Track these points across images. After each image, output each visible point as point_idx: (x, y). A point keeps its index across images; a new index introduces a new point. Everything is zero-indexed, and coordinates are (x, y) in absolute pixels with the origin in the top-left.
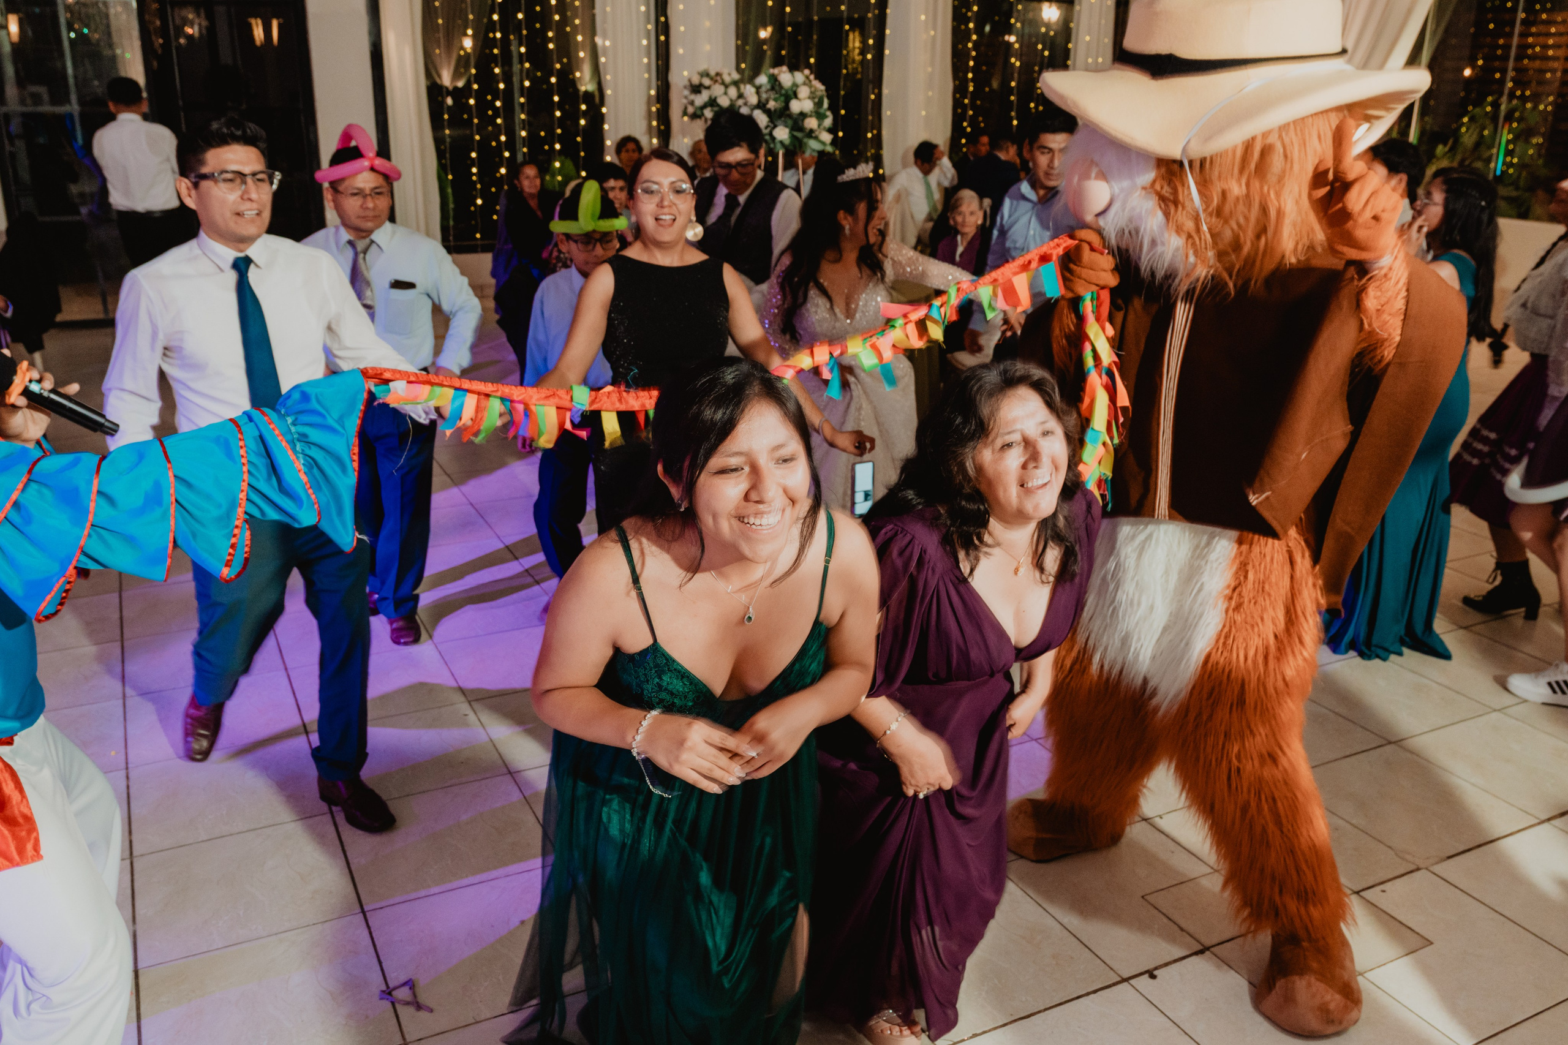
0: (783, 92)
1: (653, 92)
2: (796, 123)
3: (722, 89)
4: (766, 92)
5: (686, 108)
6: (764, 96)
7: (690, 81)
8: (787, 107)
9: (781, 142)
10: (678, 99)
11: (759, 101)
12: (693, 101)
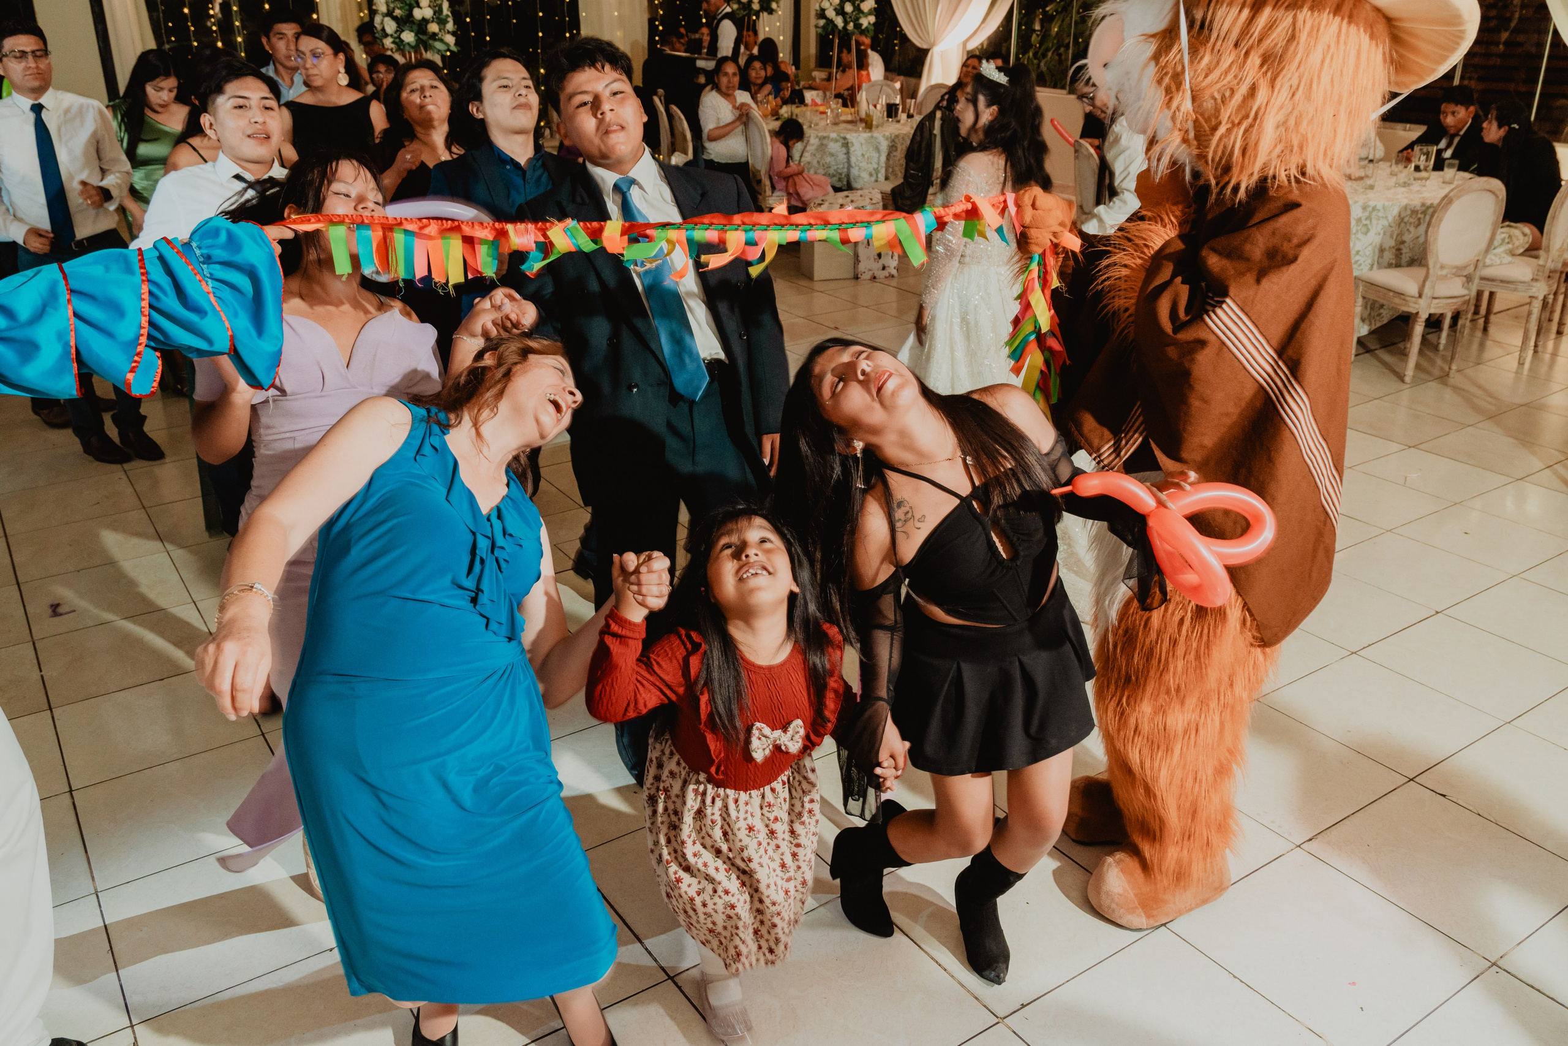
6: (392, 5)
8: (410, 15)
9: (408, 44)
11: (388, 10)
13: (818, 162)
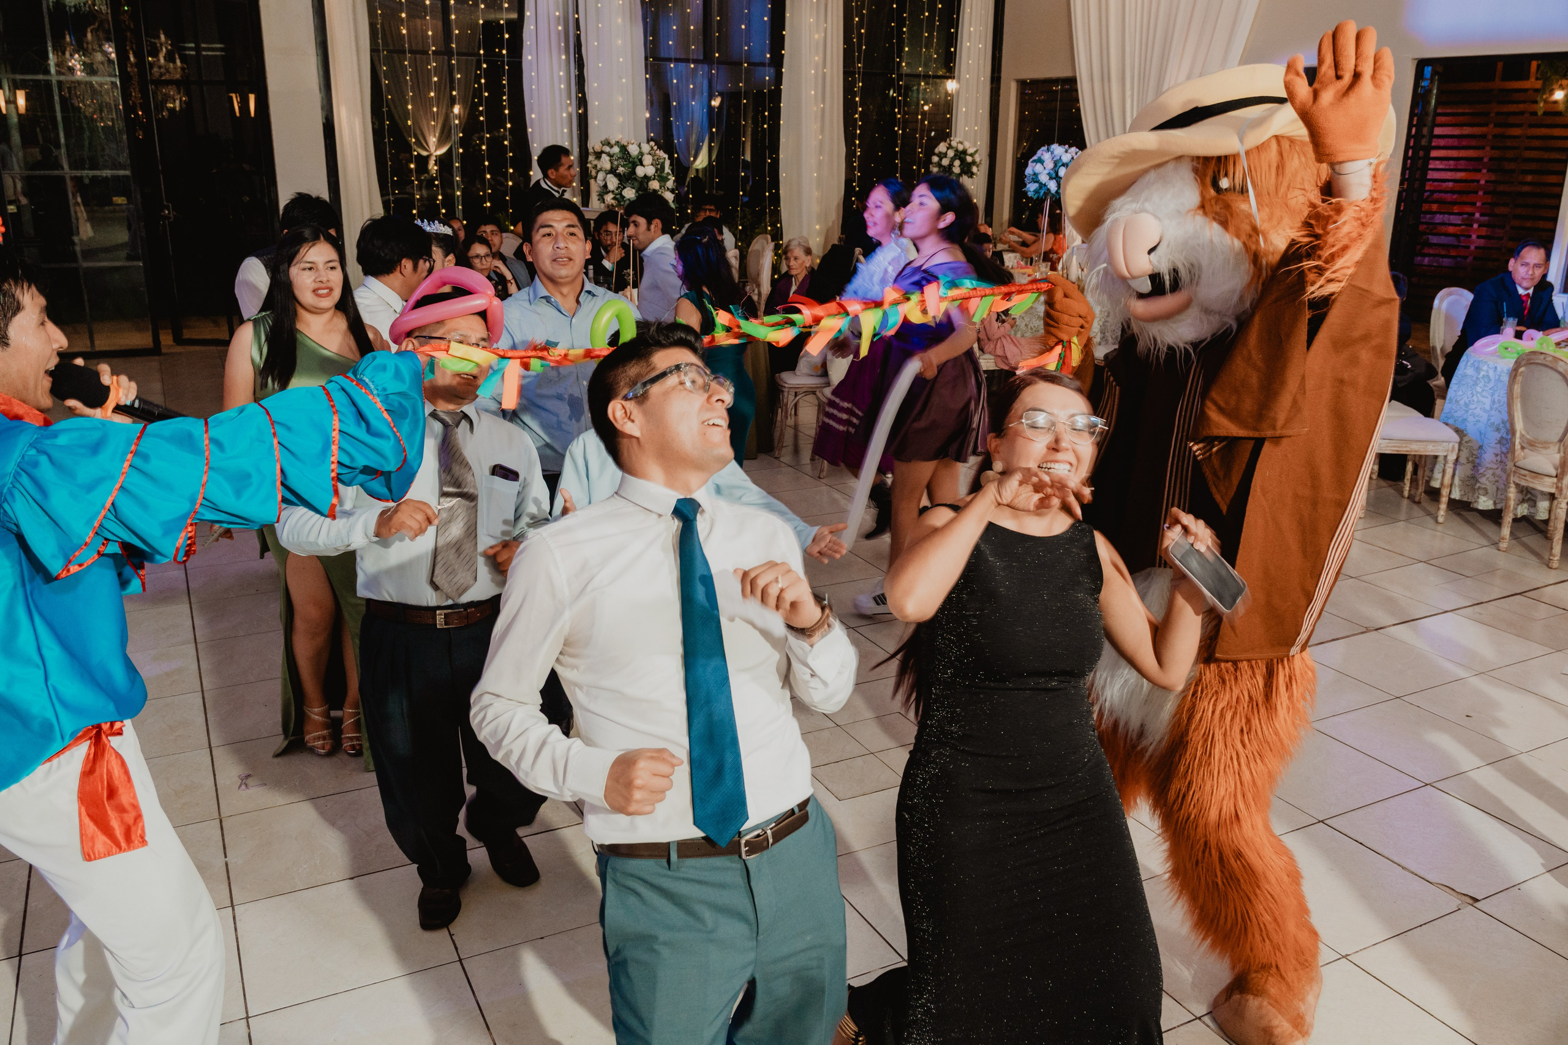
0: (631, 159)
6: (616, 163)
12: (596, 166)
13: (1026, 325)
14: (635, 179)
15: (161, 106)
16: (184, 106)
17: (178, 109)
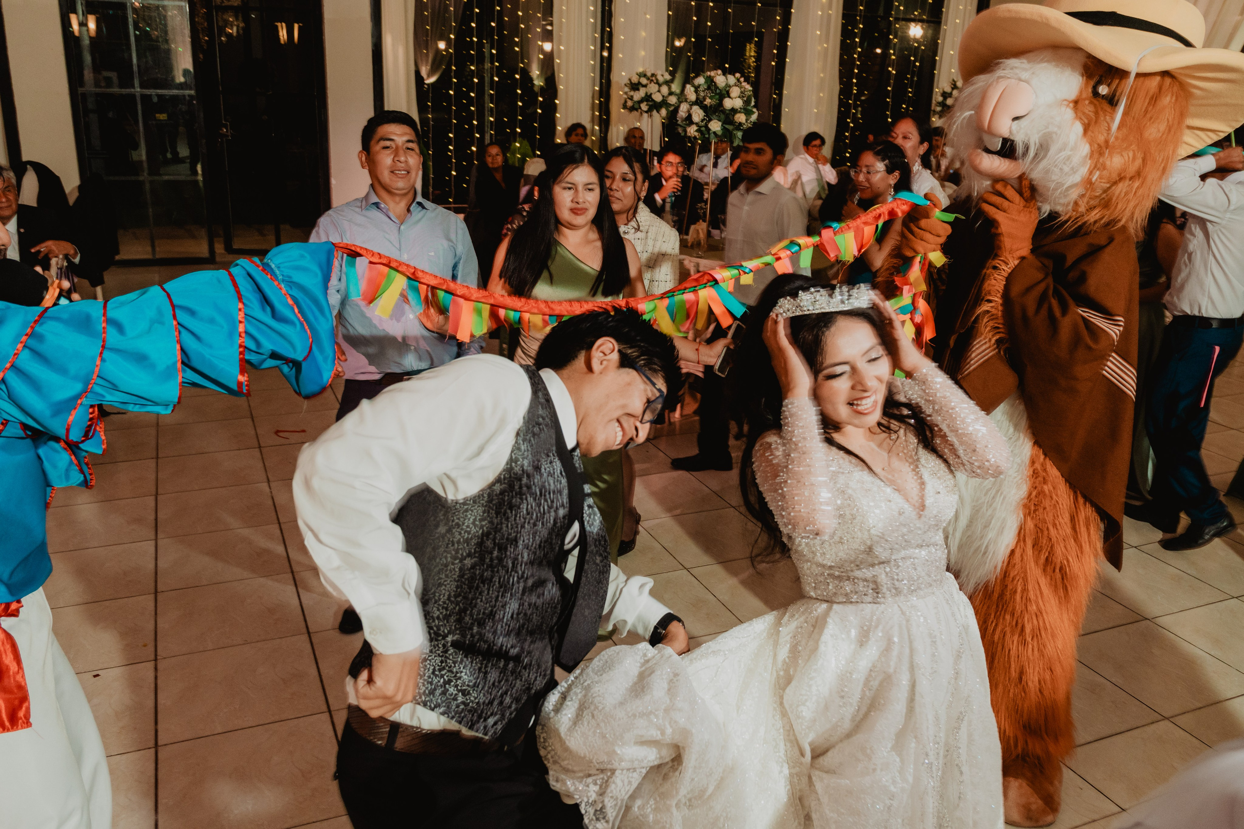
0: (718, 91)
1: (597, 88)
2: (728, 117)
3: (657, 86)
4: (703, 91)
5: (626, 102)
6: (702, 94)
7: (630, 80)
8: (721, 104)
9: (715, 133)
10: (618, 94)
11: (697, 99)
12: (632, 97)
14: (724, 111)
15: (222, 31)
16: (241, 32)
17: (235, 34)
